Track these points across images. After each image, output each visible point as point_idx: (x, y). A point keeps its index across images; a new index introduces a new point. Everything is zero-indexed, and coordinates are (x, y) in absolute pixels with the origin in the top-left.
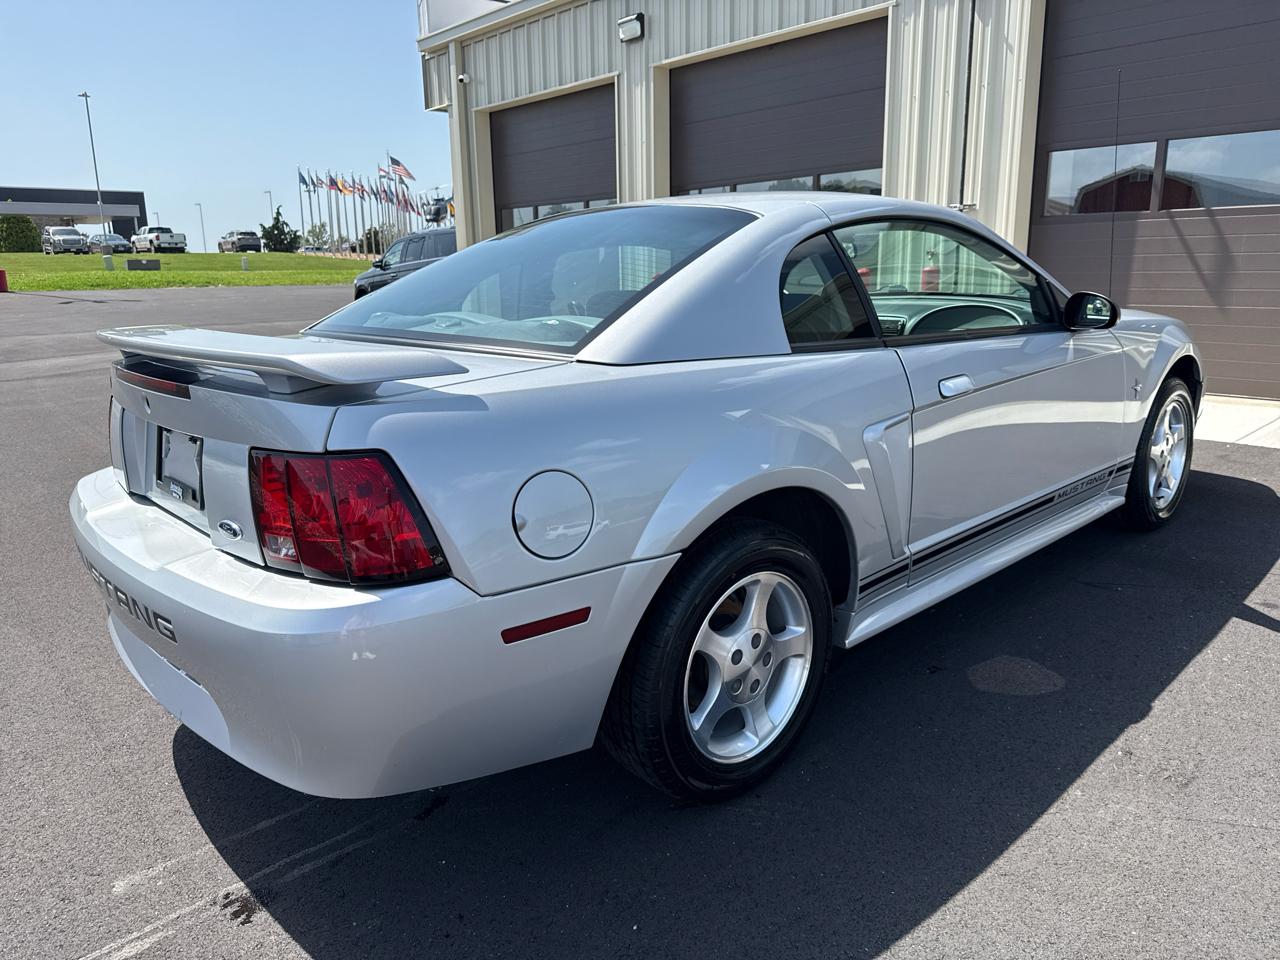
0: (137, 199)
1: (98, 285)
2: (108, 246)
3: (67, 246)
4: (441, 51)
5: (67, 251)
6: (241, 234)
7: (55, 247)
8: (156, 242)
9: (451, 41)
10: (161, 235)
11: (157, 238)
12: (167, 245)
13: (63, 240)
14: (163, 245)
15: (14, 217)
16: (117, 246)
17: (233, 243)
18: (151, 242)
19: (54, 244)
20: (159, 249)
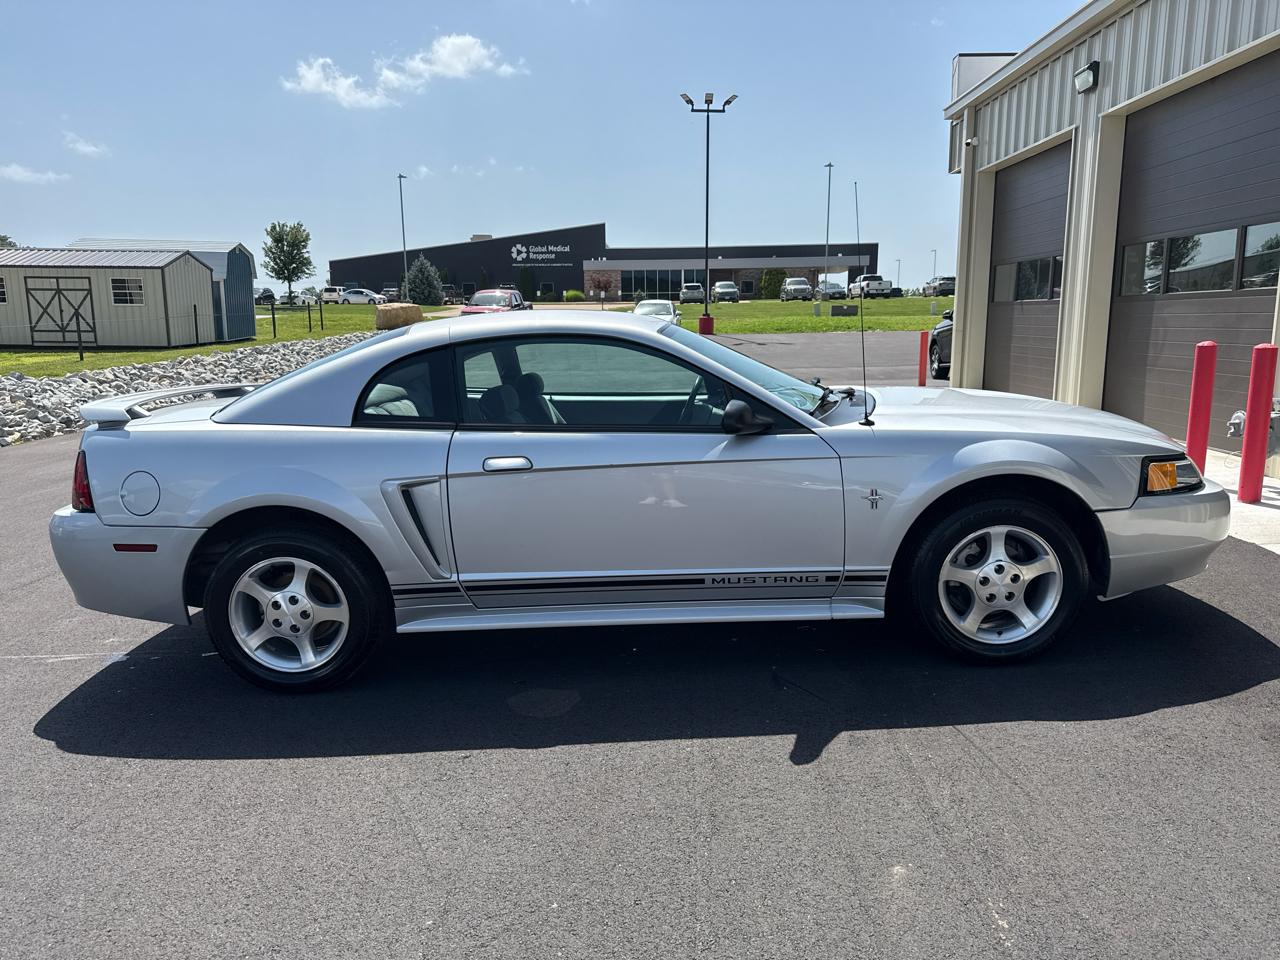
0: (872, 250)
1: (782, 329)
2: (827, 294)
3: (796, 294)
4: (959, 116)
5: (795, 298)
6: (943, 279)
7: (787, 295)
8: (866, 289)
9: (964, 108)
10: (871, 282)
11: (868, 285)
12: (875, 292)
13: (795, 290)
14: (871, 292)
15: (776, 270)
16: (834, 294)
17: (935, 288)
18: (862, 289)
19: (787, 293)
20: (868, 295)
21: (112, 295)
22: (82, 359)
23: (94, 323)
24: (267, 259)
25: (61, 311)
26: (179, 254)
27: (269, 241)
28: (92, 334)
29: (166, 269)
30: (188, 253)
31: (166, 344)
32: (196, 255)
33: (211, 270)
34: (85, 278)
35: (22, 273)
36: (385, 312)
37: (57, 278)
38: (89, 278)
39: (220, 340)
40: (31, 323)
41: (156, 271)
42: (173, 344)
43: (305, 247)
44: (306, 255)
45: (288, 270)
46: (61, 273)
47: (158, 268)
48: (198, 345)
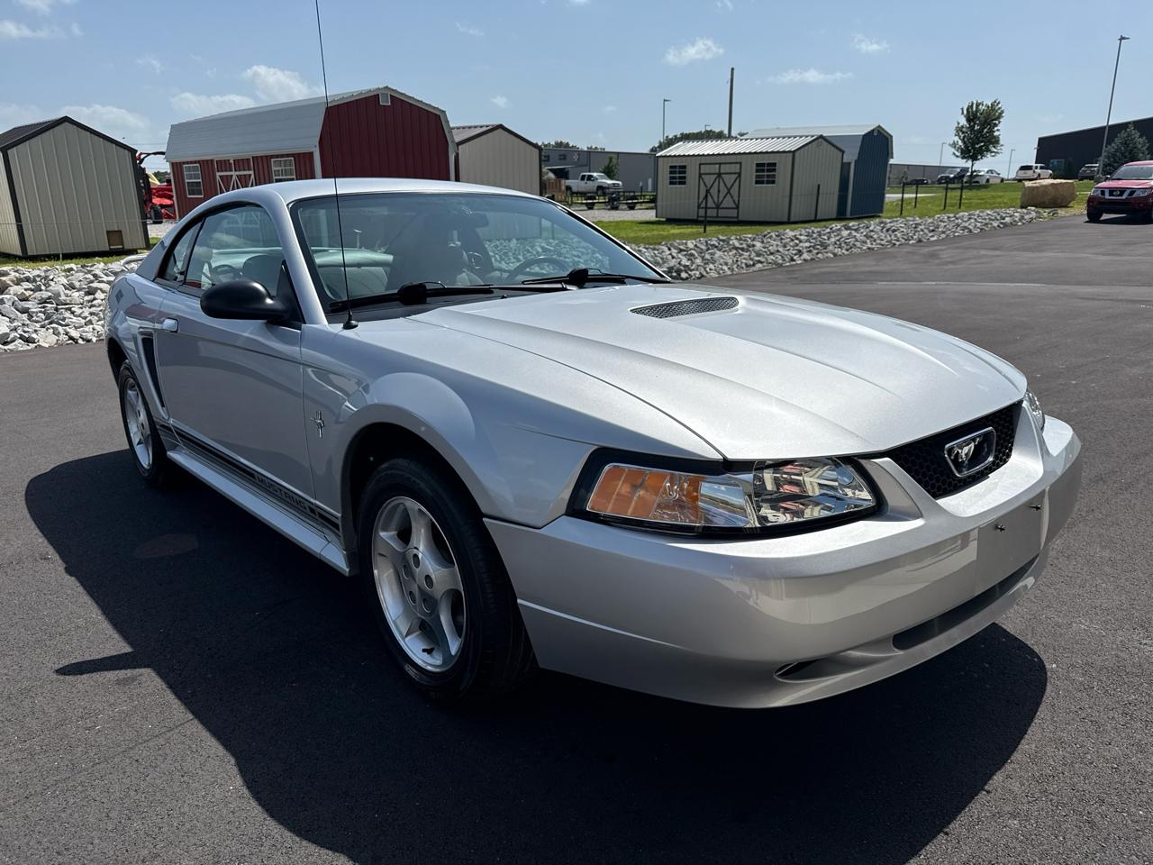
21: (754, 177)
22: (705, 231)
23: (739, 201)
24: (957, 139)
25: (719, 191)
26: (809, 139)
27: (963, 122)
28: (736, 211)
29: (797, 154)
30: (821, 137)
31: (786, 220)
32: (829, 139)
33: (843, 152)
34: (736, 163)
35: (699, 161)
36: (1032, 189)
37: (720, 164)
38: (741, 163)
39: (841, 216)
40: (699, 198)
41: (788, 154)
42: (792, 220)
43: (996, 125)
44: (996, 134)
45: (974, 148)
46: (723, 160)
47: (789, 152)
48: (816, 220)
